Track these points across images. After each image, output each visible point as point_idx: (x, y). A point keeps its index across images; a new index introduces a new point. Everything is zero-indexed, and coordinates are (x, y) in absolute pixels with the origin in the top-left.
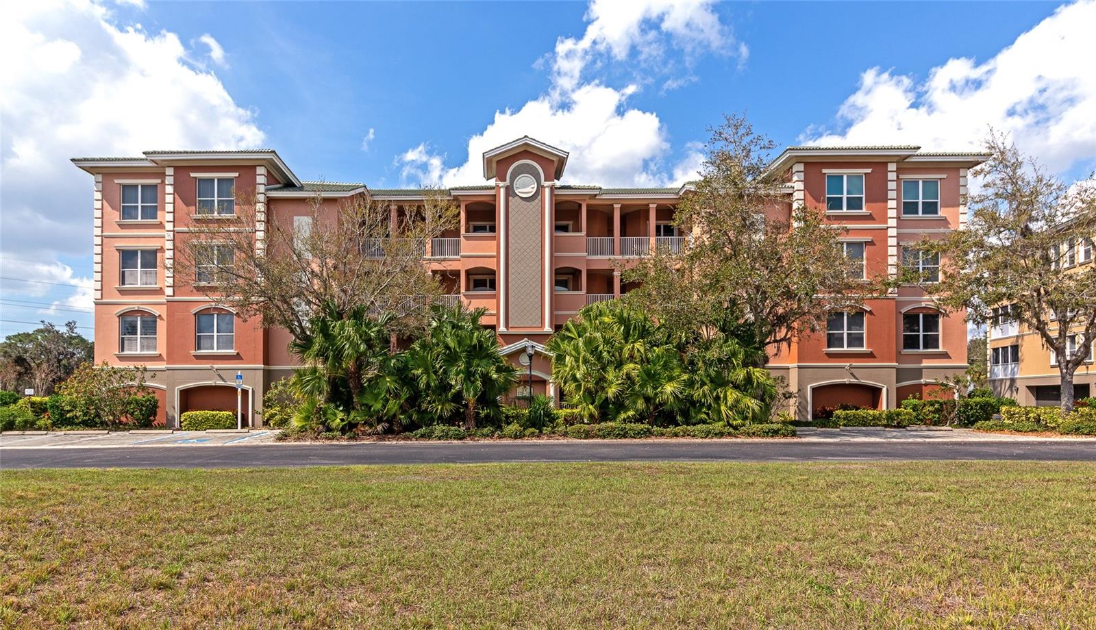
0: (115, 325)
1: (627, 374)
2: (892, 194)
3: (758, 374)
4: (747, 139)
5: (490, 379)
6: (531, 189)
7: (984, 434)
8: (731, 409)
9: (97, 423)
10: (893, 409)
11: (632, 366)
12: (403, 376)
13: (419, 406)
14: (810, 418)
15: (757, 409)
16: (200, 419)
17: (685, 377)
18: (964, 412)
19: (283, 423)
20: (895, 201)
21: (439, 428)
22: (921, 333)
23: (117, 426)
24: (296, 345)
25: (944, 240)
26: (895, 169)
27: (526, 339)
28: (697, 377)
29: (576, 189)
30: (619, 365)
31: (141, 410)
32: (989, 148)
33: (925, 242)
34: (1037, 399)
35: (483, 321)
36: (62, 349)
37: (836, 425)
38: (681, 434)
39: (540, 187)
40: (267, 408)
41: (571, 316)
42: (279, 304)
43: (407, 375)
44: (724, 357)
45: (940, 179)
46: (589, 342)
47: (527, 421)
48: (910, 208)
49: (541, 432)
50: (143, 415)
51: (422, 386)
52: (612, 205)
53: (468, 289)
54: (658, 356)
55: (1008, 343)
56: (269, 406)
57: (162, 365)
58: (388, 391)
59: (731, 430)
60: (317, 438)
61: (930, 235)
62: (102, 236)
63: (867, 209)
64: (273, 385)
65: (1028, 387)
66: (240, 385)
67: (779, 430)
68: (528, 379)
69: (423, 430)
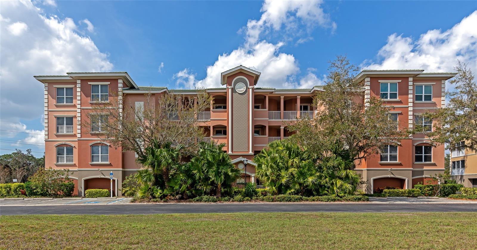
0: (55, 150)
1: (291, 173)
2: (410, 92)
3: (351, 173)
4: (347, 67)
5: (228, 175)
6: (243, 89)
7: (454, 200)
8: (339, 189)
9: (47, 194)
10: (411, 189)
11: (293, 169)
12: (188, 174)
13: (196, 187)
14: (372, 193)
15: (351, 189)
16: (94, 193)
17: (318, 174)
18: (443, 190)
19: (132, 195)
20: (412, 95)
21: (205, 197)
22: (423, 155)
23: (56, 196)
24: (139, 160)
25: (436, 112)
26: (412, 80)
27: (241, 157)
28: (323, 174)
29: (263, 89)
30: (287, 169)
31: (67, 189)
32: (458, 71)
33: (427, 113)
34: (473, 184)
35: (224, 149)
36: (25, 161)
37: (384, 196)
38: (316, 200)
39: (247, 89)
40: (124, 188)
41: (264, 147)
42: (132, 141)
43: (190, 173)
44: (336, 165)
45: (433, 85)
46: (273, 159)
47: (245, 194)
48: (418, 98)
49: (251, 199)
50: (68, 191)
51: (197, 178)
52: (280, 97)
53: (213, 135)
54: (305, 165)
55: (460, 159)
56: (125, 187)
57: (76, 168)
58: (181, 180)
59: (339, 198)
60: (149, 201)
61: (429, 110)
62: (48, 111)
63: (399, 98)
64: (126, 177)
65: (469, 179)
66: (111, 177)
67: (361, 198)
68: (245, 175)
69: (198, 198)
